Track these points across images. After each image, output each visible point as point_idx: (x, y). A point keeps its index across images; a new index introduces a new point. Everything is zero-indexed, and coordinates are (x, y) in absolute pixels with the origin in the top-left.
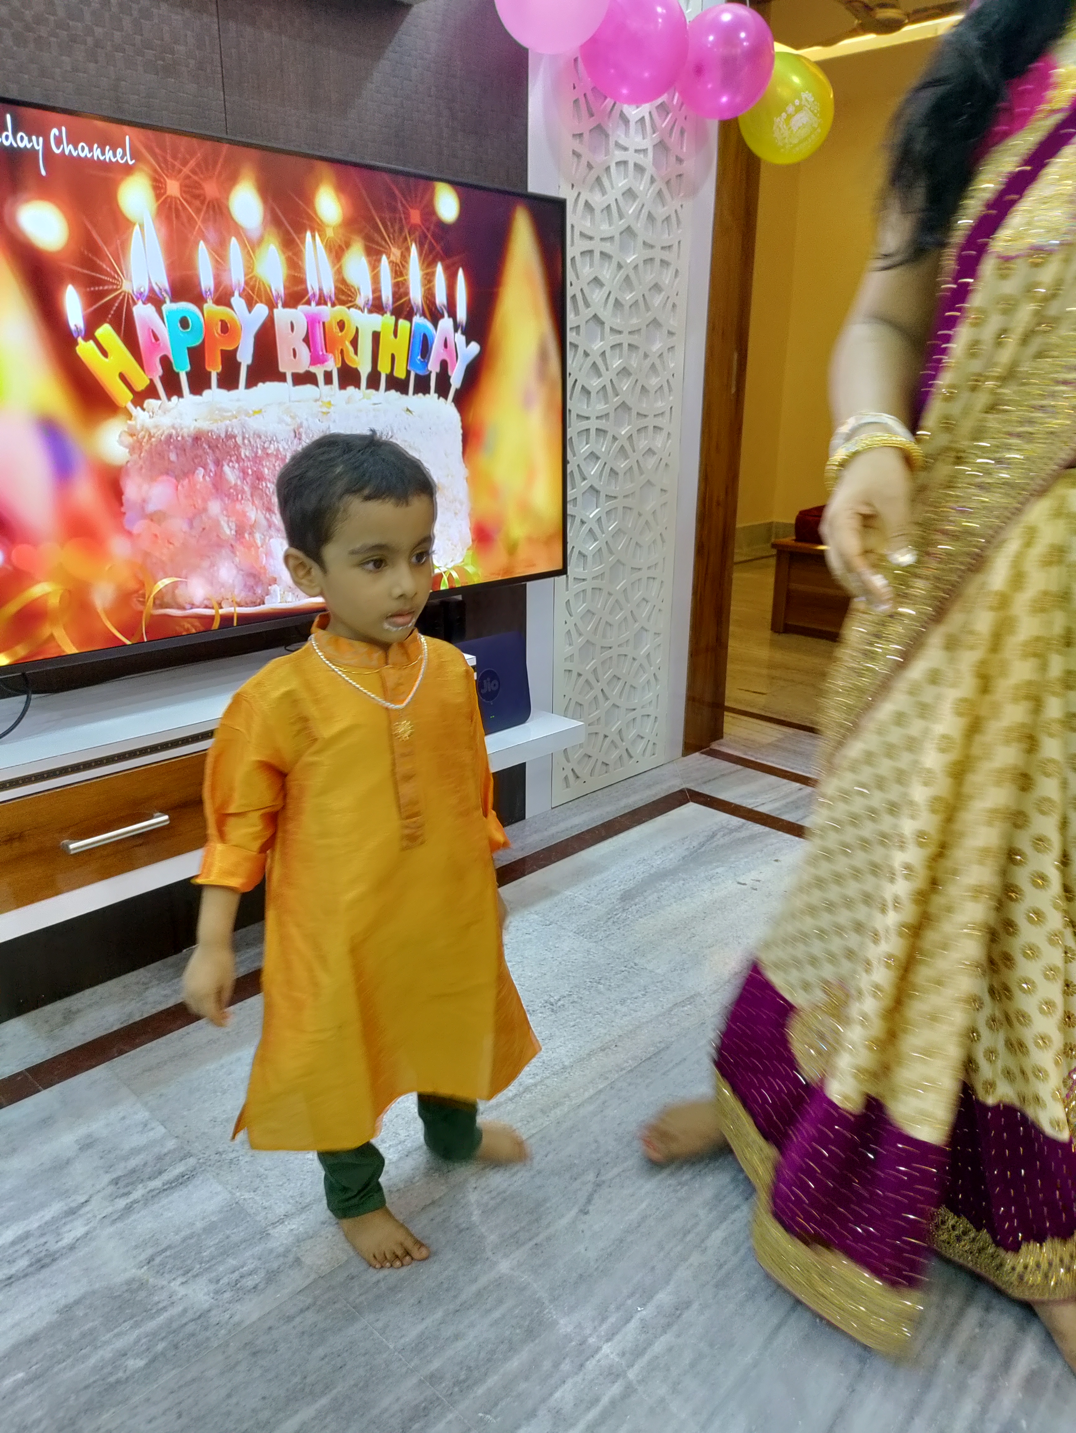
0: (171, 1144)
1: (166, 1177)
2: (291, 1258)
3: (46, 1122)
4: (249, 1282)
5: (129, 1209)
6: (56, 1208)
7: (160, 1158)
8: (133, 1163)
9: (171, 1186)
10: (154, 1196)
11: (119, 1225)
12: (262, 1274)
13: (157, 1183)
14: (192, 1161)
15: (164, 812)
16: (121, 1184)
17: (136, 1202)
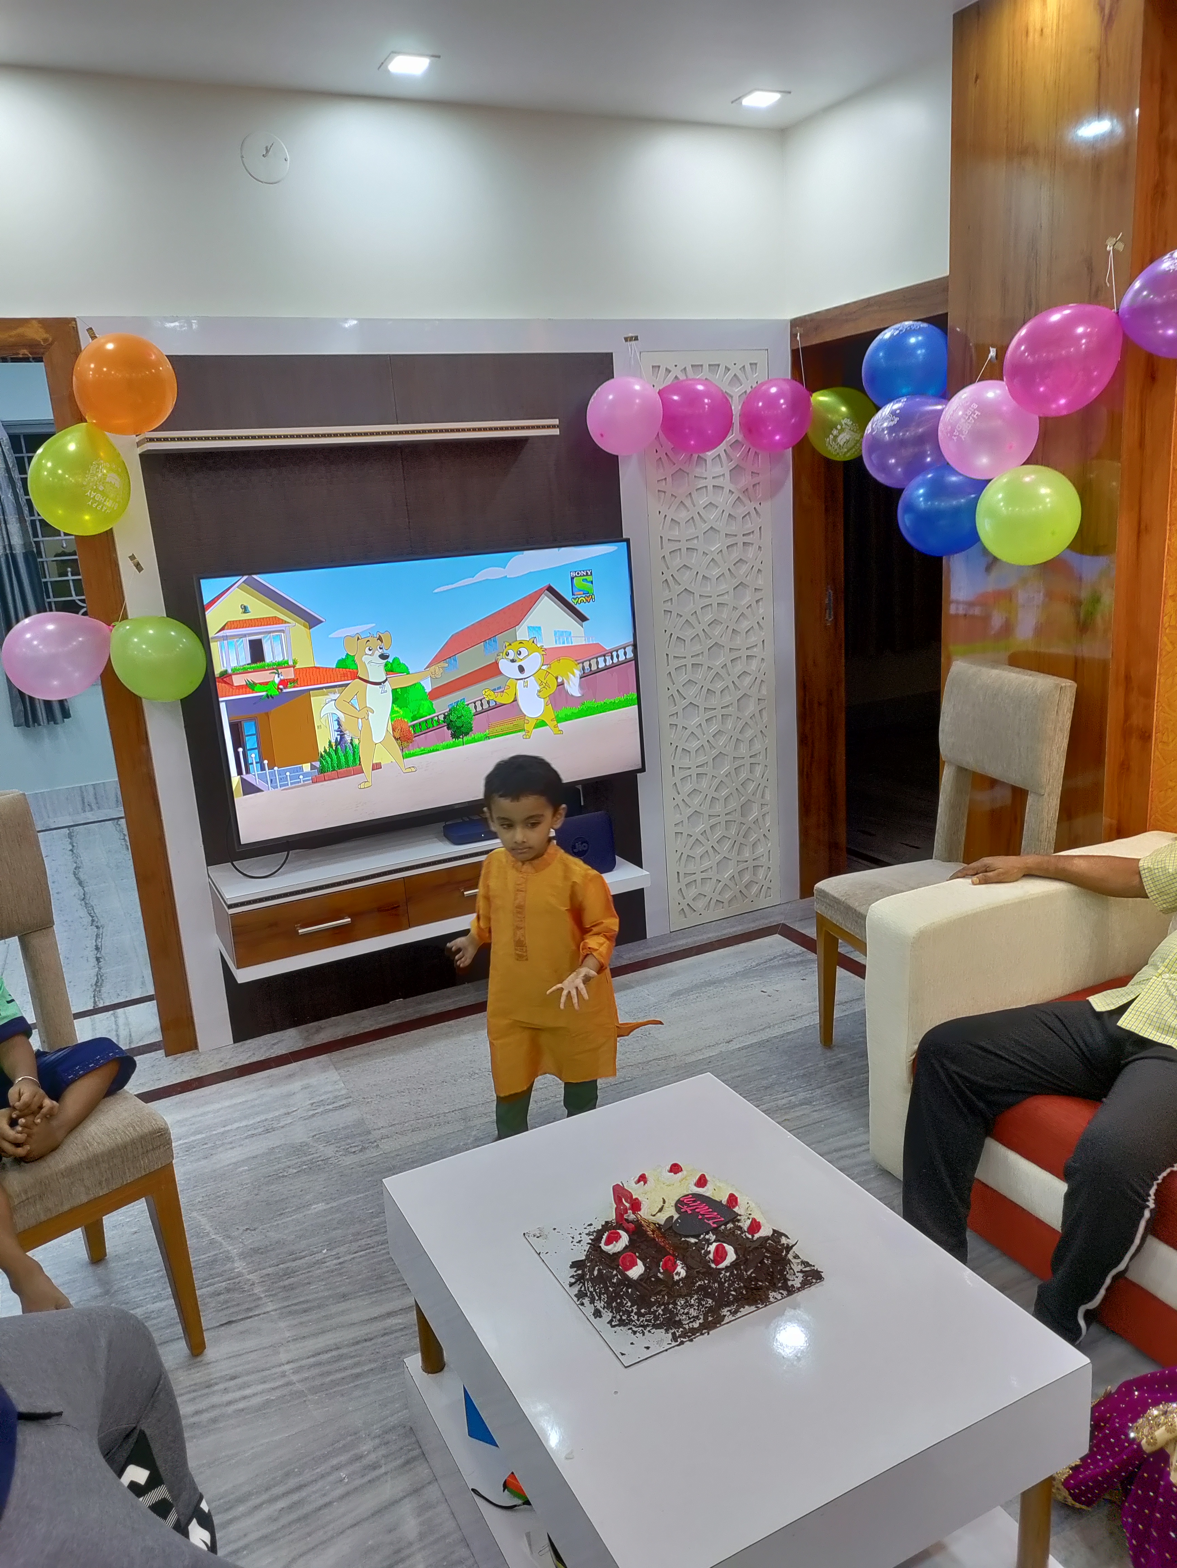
0: (343, 1092)
1: (335, 1105)
2: (375, 1144)
3: (290, 1076)
4: (353, 1150)
5: (313, 1115)
6: (283, 1111)
7: (336, 1097)
8: (323, 1097)
9: (336, 1109)
10: (327, 1111)
11: (307, 1121)
12: (360, 1147)
13: (330, 1107)
14: (350, 1100)
15: (349, 917)
16: (314, 1105)
17: (318, 1113)
